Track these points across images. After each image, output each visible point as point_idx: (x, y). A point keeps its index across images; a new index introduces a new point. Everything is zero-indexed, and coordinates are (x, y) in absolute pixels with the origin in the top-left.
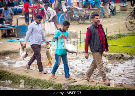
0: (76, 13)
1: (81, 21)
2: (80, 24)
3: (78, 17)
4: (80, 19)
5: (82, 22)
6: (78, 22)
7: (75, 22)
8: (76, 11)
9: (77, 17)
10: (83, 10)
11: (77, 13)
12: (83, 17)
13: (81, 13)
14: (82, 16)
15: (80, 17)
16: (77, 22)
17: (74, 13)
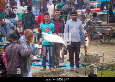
0: (98, 29)
1: (105, 40)
2: (103, 43)
3: (101, 34)
4: (104, 37)
5: (107, 41)
6: (101, 42)
7: (96, 41)
8: (98, 27)
9: (99, 34)
10: (107, 25)
11: (100, 29)
12: (108, 35)
13: (105, 29)
14: (106, 33)
15: (103, 34)
16: (99, 41)
17: (95, 29)
